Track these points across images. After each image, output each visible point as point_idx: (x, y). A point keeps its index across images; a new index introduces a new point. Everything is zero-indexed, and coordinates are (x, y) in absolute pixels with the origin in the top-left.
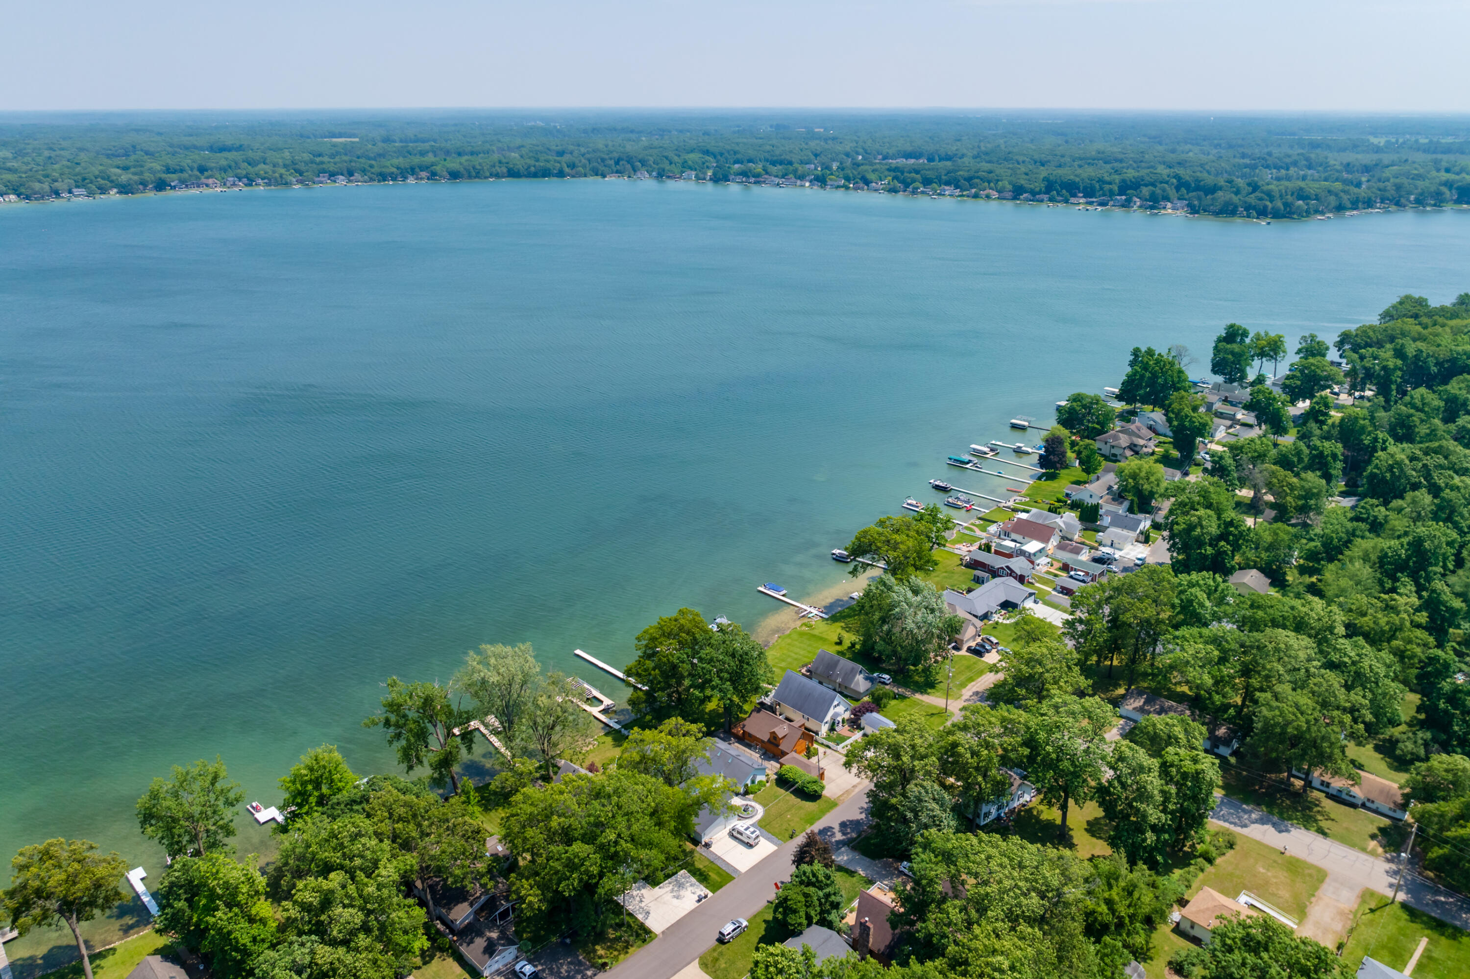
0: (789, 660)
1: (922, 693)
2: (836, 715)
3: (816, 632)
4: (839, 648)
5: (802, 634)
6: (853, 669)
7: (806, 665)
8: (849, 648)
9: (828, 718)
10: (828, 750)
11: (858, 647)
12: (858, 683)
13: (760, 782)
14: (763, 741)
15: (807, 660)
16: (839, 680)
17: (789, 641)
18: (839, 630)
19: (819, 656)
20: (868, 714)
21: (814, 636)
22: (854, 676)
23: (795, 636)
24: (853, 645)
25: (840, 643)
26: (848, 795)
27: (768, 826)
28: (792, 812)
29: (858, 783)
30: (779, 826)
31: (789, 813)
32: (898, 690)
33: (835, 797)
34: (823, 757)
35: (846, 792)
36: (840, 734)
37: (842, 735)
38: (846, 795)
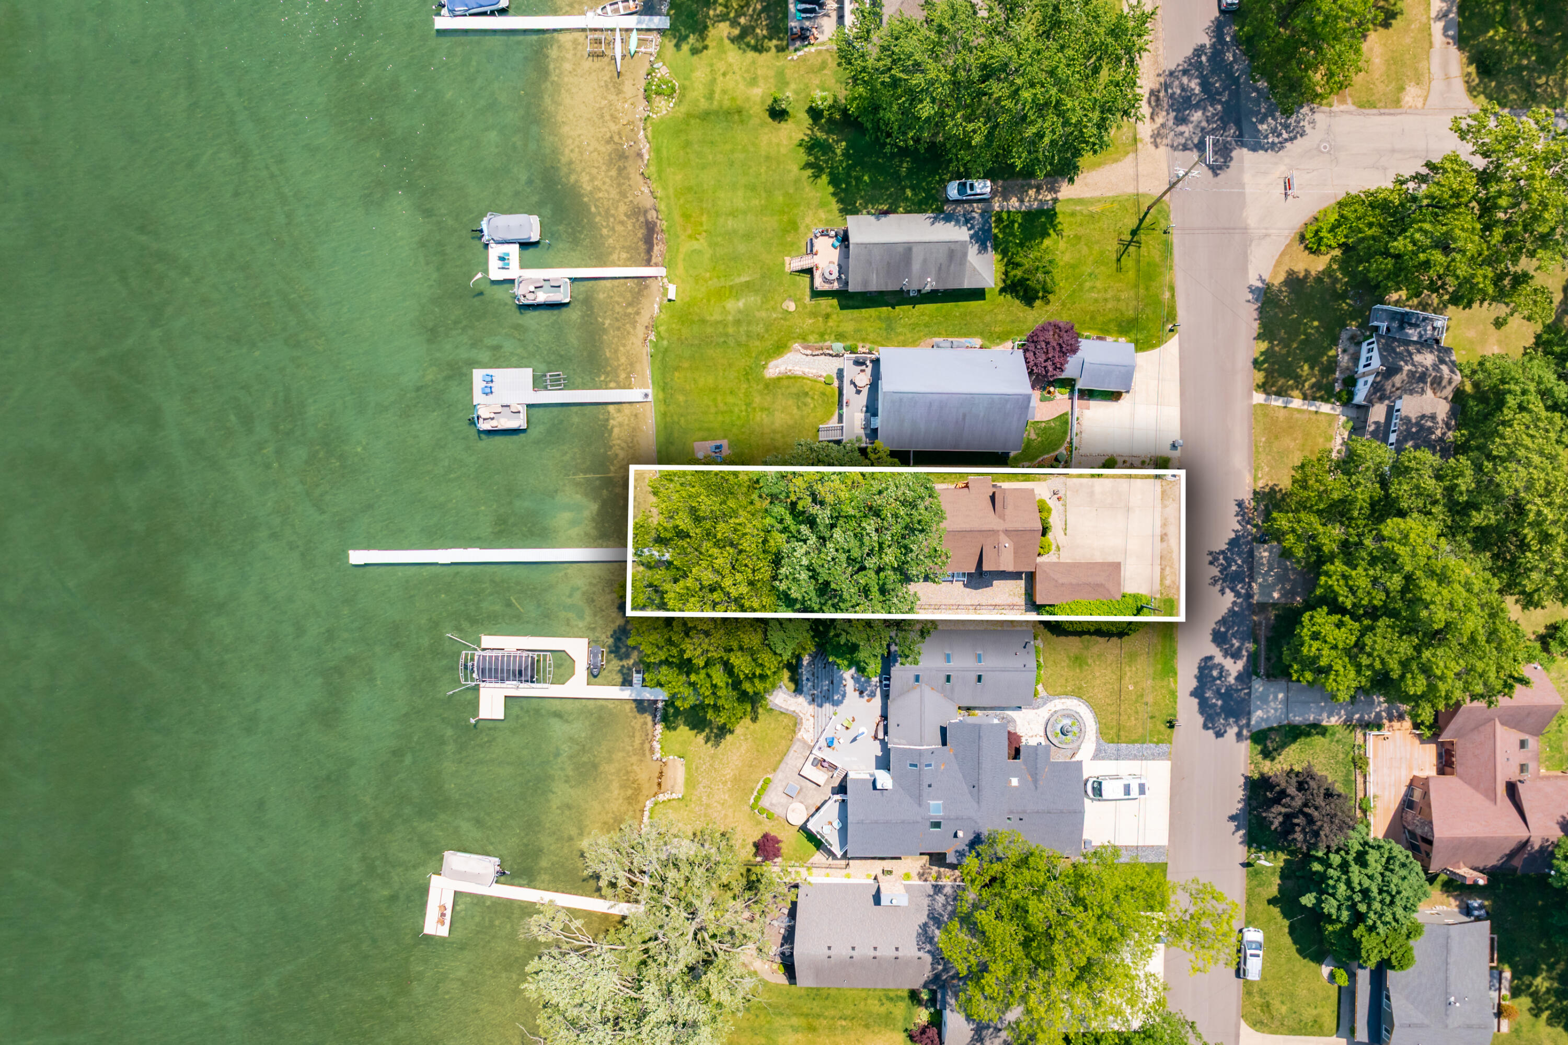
5: (678, 131)
16: (931, 285)
21: (706, 119)
25: (782, 112)
26: (1171, 567)
27: (1122, 733)
28: (1129, 674)
29: (1164, 525)
30: (1136, 719)
31: (1126, 679)
32: (1021, 201)
33: (1157, 586)
34: (1064, 508)
35: (1163, 563)
36: (1038, 422)
37: (1044, 422)
38: (1168, 569)
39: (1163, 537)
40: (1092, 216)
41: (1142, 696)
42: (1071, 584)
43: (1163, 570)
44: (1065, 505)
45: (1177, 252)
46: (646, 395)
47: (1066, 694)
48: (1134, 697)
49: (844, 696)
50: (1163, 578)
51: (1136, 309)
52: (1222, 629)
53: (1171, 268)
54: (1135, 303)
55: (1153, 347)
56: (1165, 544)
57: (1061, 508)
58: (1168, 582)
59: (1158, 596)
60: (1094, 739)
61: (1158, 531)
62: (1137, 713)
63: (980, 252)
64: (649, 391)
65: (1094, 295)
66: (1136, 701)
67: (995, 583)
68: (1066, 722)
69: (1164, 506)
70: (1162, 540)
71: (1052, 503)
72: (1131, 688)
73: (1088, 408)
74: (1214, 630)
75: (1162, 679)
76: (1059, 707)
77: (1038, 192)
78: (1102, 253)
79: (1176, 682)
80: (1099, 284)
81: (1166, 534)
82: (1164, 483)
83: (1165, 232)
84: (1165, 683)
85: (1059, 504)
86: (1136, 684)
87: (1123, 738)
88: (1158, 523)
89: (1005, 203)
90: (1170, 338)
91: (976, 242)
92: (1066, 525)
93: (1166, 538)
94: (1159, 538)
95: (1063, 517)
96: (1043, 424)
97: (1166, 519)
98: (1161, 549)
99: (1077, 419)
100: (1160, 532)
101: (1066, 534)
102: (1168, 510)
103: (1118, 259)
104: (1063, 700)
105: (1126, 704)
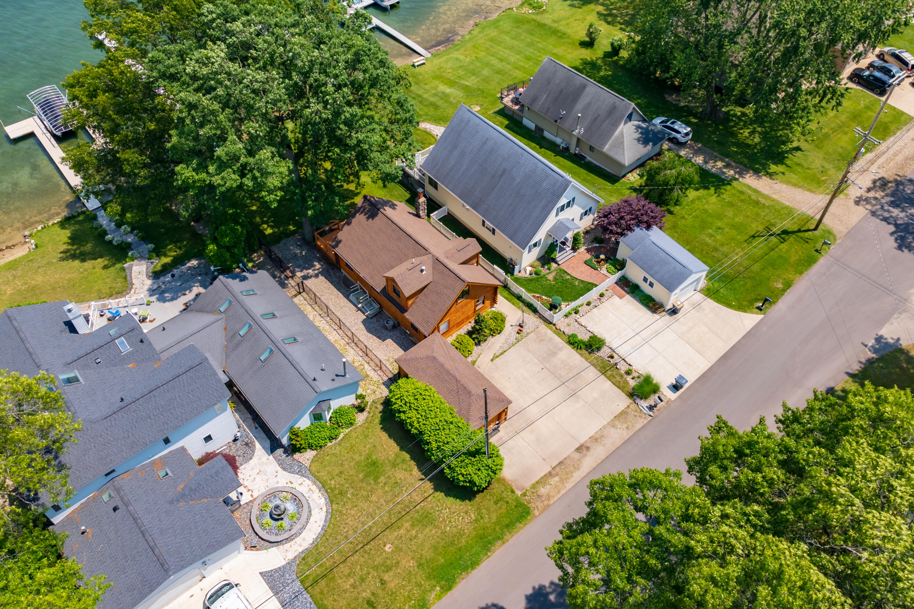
0: (486, 72)
1: (757, 172)
2: (560, 227)
3: (546, 19)
4: (587, 54)
5: (519, 21)
6: (613, 109)
7: (514, 88)
8: (607, 55)
9: (541, 235)
10: (531, 320)
11: (624, 54)
12: (620, 142)
13: (339, 412)
14: (371, 288)
15: (520, 75)
16: (579, 131)
17: (493, 33)
18: (592, 18)
19: (542, 71)
20: (639, 232)
21: (542, 26)
22: (615, 125)
23: (506, 25)
24: (615, 50)
25: (589, 44)
26: (562, 481)
27: (323, 583)
28: (402, 531)
29: (595, 439)
30: (354, 586)
31: (392, 535)
32: (706, 162)
33: (528, 485)
34: (515, 341)
35: (558, 469)
36: (566, 272)
37: (571, 276)
38: (557, 479)
39: (582, 449)
40: (757, 203)
41: (388, 569)
42: (442, 365)
43: (549, 475)
44: (517, 340)
45: (816, 268)
47: (324, 486)
48: (378, 560)
49: (172, 299)
50: (542, 481)
51: (739, 273)
52: (552, 597)
53: (801, 273)
54: (742, 269)
55: (728, 305)
56: (577, 455)
57: (513, 339)
58: (543, 491)
59: (519, 493)
60: (291, 556)
61: (583, 439)
62: (363, 580)
63: (638, 140)
66: (376, 568)
67: (389, 341)
68: (290, 507)
69: (612, 424)
70: (579, 449)
71: (509, 329)
73: (621, 297)
74: (542, 587)
75: (428, 578)
76: (303, 491)
77: (725, 167)
78: (743, 224)
79: (439, 597)
81: (588, 448)
82: (633, 406)
83: (817, 251)
84: (427, 585)
85: (514, 335)
86: (398, 549)
87: (317, 589)
88: (591, 431)
89: (691, 156)
90: (752, 313)
91: (641, 133)
92: (502, 354)
93: (585, 452)
94: (578, 445)
95: (506, 346)
96: (568, 277)
97: (603, 436)
98: (569, 456)
99: (602, 295)
100: (585, 442)
101: (492, 360)
102: (613, 430)
103: (754, 237)
104: (314, 487)
105: (362, 559)
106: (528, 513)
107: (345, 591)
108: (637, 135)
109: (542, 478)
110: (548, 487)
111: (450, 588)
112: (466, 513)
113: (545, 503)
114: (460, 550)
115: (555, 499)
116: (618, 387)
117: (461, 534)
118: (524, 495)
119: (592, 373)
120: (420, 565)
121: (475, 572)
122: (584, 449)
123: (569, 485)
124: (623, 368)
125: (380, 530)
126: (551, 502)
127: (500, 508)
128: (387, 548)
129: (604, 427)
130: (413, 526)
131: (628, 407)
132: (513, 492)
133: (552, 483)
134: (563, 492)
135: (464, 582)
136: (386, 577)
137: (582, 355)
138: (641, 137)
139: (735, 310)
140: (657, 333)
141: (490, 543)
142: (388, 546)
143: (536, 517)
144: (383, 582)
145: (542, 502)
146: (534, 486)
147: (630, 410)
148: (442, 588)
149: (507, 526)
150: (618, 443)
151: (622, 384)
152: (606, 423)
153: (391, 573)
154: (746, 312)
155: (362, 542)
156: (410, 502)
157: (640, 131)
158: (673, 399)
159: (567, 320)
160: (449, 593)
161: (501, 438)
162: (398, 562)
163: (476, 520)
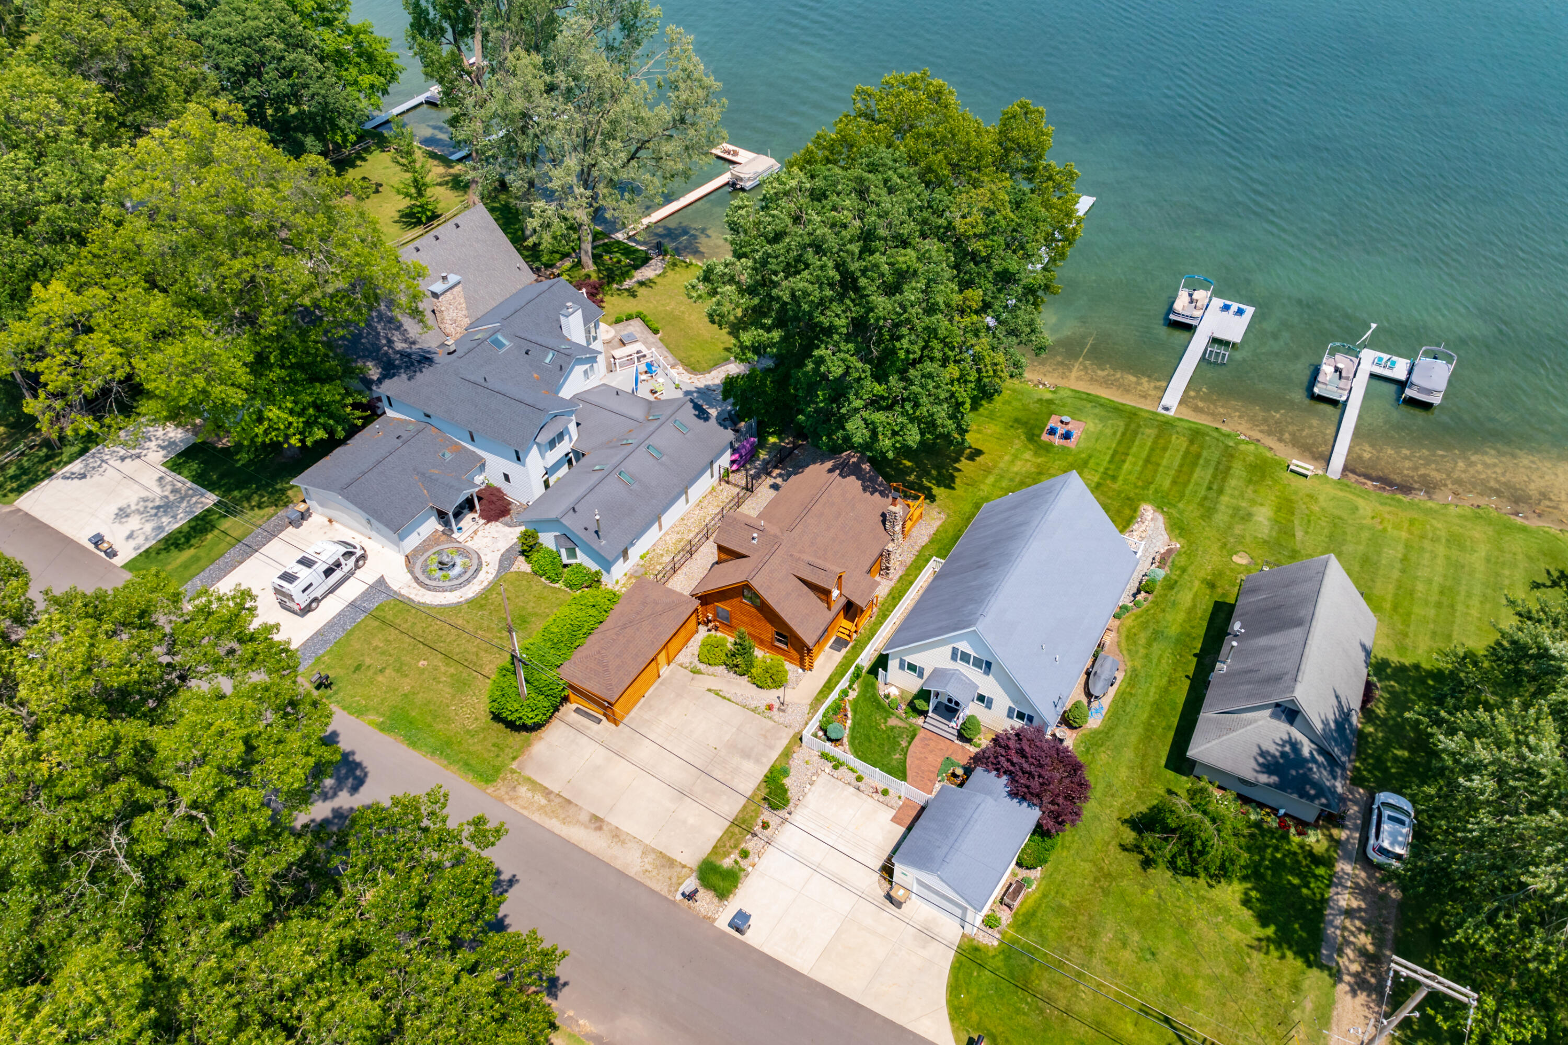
6: (1275, 679)
10: (799, 716)
12: (1232, 727)
16: (1222, 667)
22: (1250, 699)
26: (541, 808)
27: (378, 625)
28: (443, 669)
29: (617, 835)
30: (375, 648)
31: (438, 661)
33: (529, 772)
34: (753, 706)
35: (558, 800)
36: (913, 738)
37: (907, 747)
38: (543, 801)
39: (597, 822)
41: (398, 670)
43: (547, 792)
44: (754, 710)
46: (1167, 409)
47: (490, 589)
48: (406, 659)
50: (535, 785)
51: (1049, 1000)
54: (1062, 1004)
55: (954, 988)
56: (584, 817)
57: (754, 704)
58: (523, 790)
59: (514, 765)
60: (403, 592)
61: (614, 820)
62: (383, 653)
63: (1263, 754)
64: (1171, 413)
65: (1107, 937)
66: (397, 659)
68: (456, 572)
69: (647, 850)
70: (595, 818)
71: (771, 696)
72: (422, 663)
73: (895, 819)
75: (392, 707)
76: (482, 575)
77: (1362, 952)
78: (1190, 995)
79: (371, 723)
80: (1127, 955)
81: (600, 828)
82: (685, 871)
84: (384, 708)
85: (762, 706)
86: (422, 671)
87: (369, 621)
88: (626, 826)
89: (1349, 884)
90: (955, 1031)
91: (1283, 754)
92: (724, 698)
93: (593, 826)
94: (601, 815)
95: (739, 700)
96: (904, 744)
97: (623, 842)
98: (581, 809)
99: (885, 793)
100: (609, 824)
101: (709, 690)
102: (638, 854)
103: (1167, 1020)
104: (486, 583)
105: (406, 646)
106: (487, 781)
107: (370, 643)
108: (1273, 749)
109: (541, 785)
110: (529, 794)
111: (382, 730)
112: (476, 719)
113: (506, 797)
114: (430, 726)
115: (513, 806)
116: (715, 847)
117: (449, 721)
118: (513, 772)
119: (732, 806)
120: (406, 695)
121: (405, 747)
122: (598, 824)
123: (536, 817)
124: (751, 844)
125: (442, 650)
126: (508, 803)
127: (489, 751)
128: (422, 662)
129: (640, 842)
130: (452, 676)
131: (684, 866)
132: (514, 759)
133: (536, 798)
134: (525, 813)
135: (392, 740)
136: (388, 671)
137: (758, 788)
138: (1274, 756)
139: (949, 1002)
140: (840, 883)
141: (442, 753)
142: (425, 663)
143: (484, 791)
144: (382, 671)
145: (507, 793)
146: (530, 781)
147: (679, 869)
148: (382, 723)
149: (467, 764)
150: (618, 865)
151: (721, 851)
152: (647, 842)
153: (393, 674)
154: (952, 1020)
155: (425, 639)
156: (481, 666)
157: (1287, 749)
158: (716, 924)
159: (816, 758)
160: (377, 730)
161: (588, 728)
162: (406, 676)
163: (468, 731)
